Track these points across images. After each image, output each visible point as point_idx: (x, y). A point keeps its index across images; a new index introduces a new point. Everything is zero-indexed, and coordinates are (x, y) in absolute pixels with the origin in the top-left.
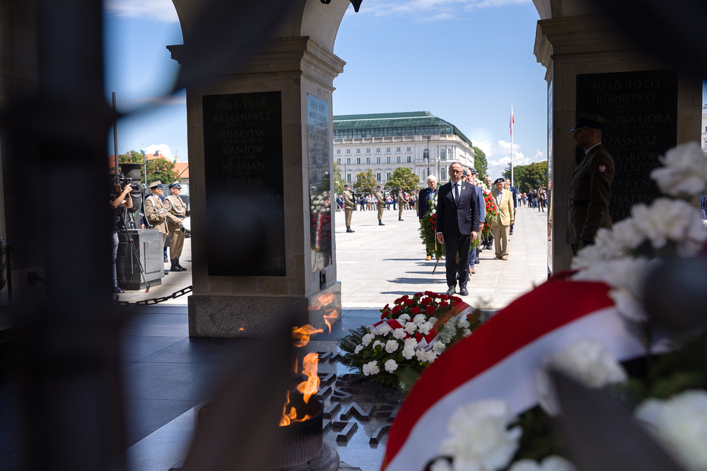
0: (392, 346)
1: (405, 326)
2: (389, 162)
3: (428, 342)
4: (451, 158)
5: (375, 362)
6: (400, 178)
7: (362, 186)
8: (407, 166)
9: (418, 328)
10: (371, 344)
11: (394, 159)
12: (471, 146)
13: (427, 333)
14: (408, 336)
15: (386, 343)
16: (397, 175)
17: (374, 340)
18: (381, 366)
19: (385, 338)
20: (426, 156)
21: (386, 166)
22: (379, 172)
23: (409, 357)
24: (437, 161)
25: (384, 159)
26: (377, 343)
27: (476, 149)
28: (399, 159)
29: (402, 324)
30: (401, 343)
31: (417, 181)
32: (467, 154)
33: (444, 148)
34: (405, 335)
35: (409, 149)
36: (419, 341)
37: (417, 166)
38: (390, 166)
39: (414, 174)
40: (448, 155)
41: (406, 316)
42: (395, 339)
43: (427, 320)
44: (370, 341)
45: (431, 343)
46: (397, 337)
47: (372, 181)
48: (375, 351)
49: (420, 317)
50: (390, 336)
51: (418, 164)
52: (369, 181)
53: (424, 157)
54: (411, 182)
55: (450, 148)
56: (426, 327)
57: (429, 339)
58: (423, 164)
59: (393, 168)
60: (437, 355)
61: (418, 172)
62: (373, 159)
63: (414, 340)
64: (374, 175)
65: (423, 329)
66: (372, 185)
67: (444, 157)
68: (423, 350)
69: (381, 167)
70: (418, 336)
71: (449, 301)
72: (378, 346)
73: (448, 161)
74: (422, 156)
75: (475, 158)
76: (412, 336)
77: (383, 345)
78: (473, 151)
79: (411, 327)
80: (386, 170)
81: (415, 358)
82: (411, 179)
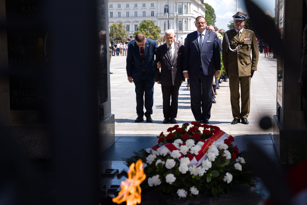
0: (171, 163)
1: (180, 148)
2: (136, 15)
3: (198, 160)
4: (187, 13)
5: (158, 176)
6: (146, 29)
7: (115, 35)
8: (151, 19)
9: (190, 150)
10: (154, 162)
11: (140, 13)
12: (202, 2)
13: (197, 154)
14: (183, 156)
15: (165, 161)
16: (143, 27)
17: (156, 160)
18: (163, 179)
19: (164, 158)
20: (166, 10)
21: (134, 20)
22: (128, 24)
23: (184, 172)
24: (175, 15)
25: (132, 13)
26: (159, 161)
27: (206, 5)
28: (144, 13)
29: (177, 146)
30: (178, 161)
31: (159, 31)
32: (200, 9)
33: (181, 4)
34: (180, 155)
35: (152, 5)
36: (191, 159)
37: (159, 19)
38: (137, 19)
39: (157, 26)
40: (184, 10)
41: (180, 141)
42: (172, 158)
43: (196, 144)
44: (153, 160)
45: (200, 162)
46: (174, 157)
47: (122, 31)
48: (158, 167)
49: (190, 142)
50: (168, 156)
51: (160, 18)
52: (120, 31)
53: (165, 12)
54: (154, 33)
55: (186, 4)
56: (197, 149)
57: (199, 157)
58: (164, 17)
59: (140, 20)
60: (206, 170)
61: (160, 24)
62: (123, 14)
63: (187, 159)
64: (124, 26)
65: (194, 151)
66: (123, 35)
67: (181, 12)
68: (195, 167)
69: (130, 20)
70: (190, 155)
71: (209, 129)
72: (160, 164)
73: (184, 15)
74: (163, 11)
75: (206, 12)
76: (186, 156)
77: (163, 163)
78: (204, 7)
79: (184, 149)
80: (134, 22)
81: (188, 172)
82: (155, 30)
